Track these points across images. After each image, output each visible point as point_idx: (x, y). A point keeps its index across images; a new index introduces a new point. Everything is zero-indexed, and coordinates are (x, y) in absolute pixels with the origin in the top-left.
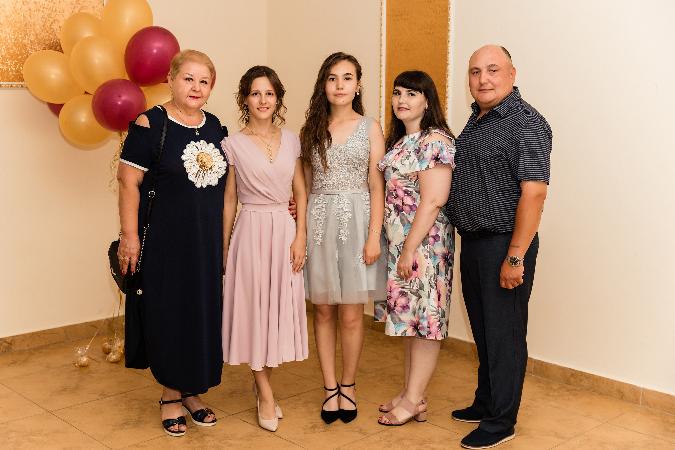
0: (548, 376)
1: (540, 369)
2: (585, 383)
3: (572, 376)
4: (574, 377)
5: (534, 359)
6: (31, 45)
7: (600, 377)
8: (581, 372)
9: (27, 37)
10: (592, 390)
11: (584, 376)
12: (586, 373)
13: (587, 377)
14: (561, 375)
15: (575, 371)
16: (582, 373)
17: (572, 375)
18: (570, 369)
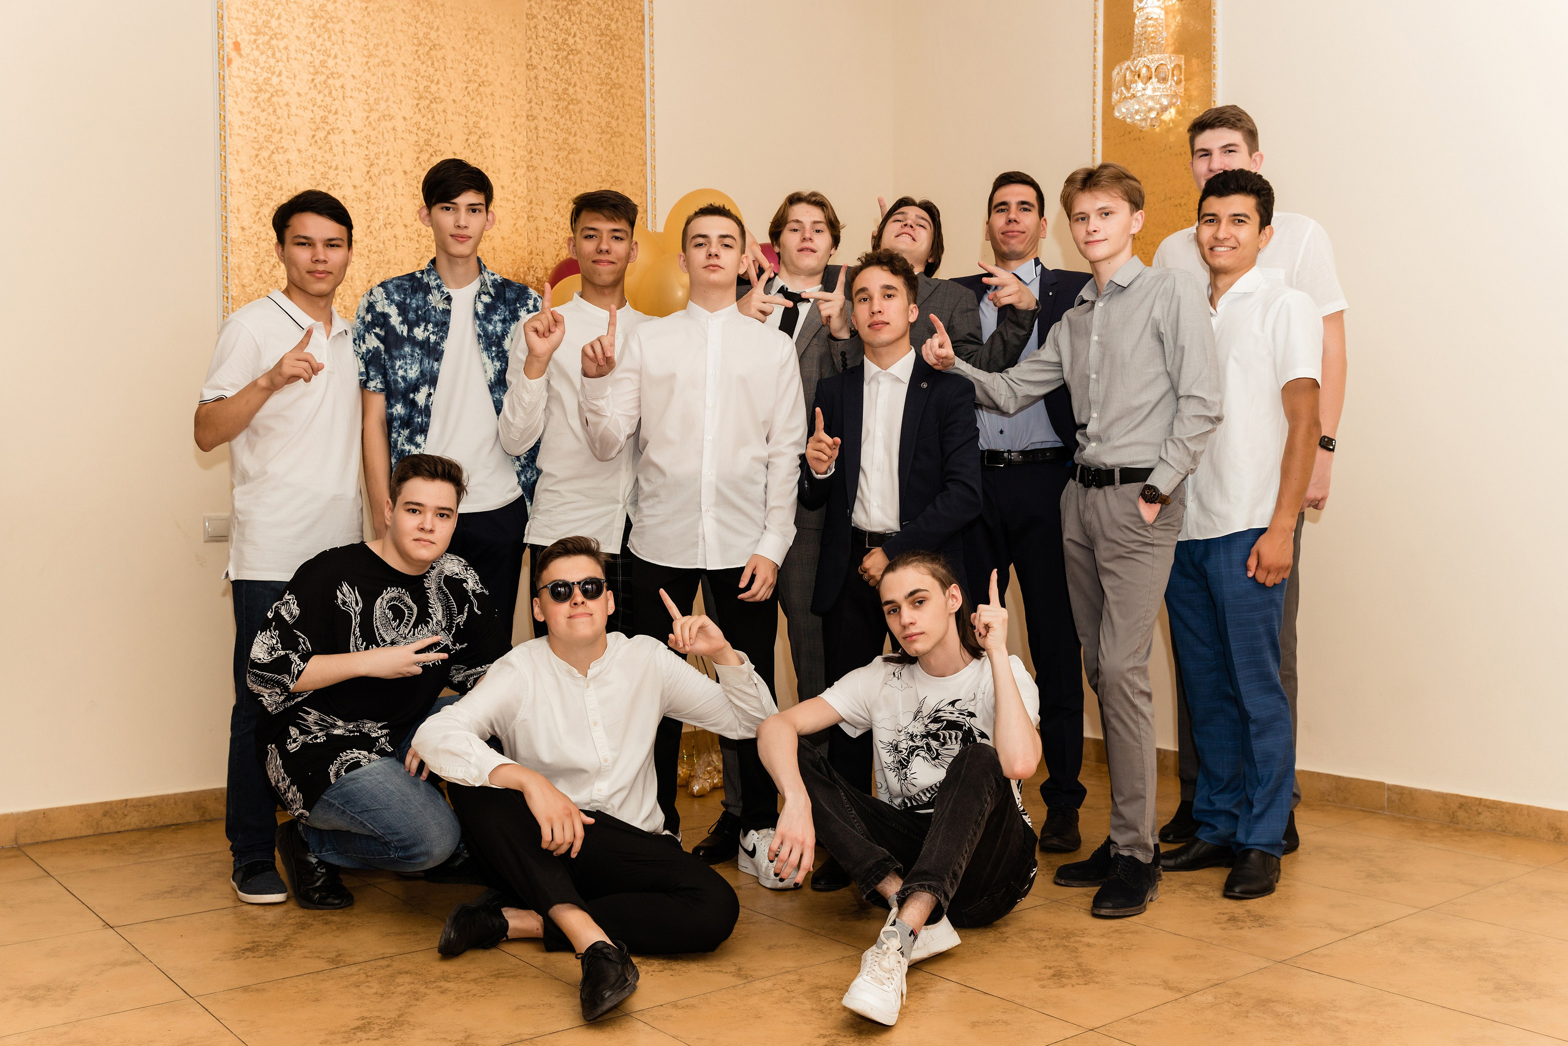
0: (1416, 811)
1: (1399, 800)
2: (1486, 817)
3: (1460, 808)
4: (1465, 810)
5: (1388, 785)
6: (538, 284)
7: (1515, 804)
8: (1476, 799)
9: (532, 272)
10: (1499, 829)
11: (1484, 806)
12: (1486, 800)
13: (1488, 807)
14: (1440, 809)
15: (1466, 797)
16: (1480, 801)
17: (1461, 806)
18: (1457, 796)
